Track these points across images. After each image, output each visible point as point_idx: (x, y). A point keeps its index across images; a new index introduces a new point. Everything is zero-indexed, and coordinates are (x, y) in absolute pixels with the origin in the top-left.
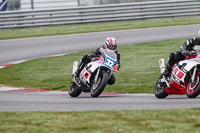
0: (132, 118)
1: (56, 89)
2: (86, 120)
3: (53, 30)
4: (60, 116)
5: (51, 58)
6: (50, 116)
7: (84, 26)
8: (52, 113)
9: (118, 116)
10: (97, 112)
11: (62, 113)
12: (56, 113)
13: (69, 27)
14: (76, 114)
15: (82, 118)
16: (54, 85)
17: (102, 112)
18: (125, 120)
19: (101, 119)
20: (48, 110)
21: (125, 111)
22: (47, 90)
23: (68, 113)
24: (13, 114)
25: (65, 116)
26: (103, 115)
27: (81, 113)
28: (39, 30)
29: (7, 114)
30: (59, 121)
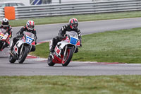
0: (128, 81)
1: (76, 60)
2: (96, 82)
4: (78, 79)
7: (96, 15)
8: (72, 76)
9: (119, 79)
10: (105, 76)
11: (80, 77)
12: (75, 77)
14: (89, 77)
15: (94, 81)
17: (107, 77)
18: (124, 82)
19: (107, 81)
20: (70, 75)
21: (124, 76)
23: (84, 77)
24: (45, 77)
25: (82, 79)
26: (108, 79)
27: (93, 77)
28: (65, 18)
29: (41, 77)
30: (77, 83)
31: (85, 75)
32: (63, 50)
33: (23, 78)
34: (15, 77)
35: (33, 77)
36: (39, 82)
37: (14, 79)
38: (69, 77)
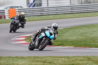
0: (96, 60)
1: (59, 45)
2: (73, 61)
3: (58, 16)
4: (61, 59)
6: (56, 59)
8: (57, 57)
9: (89, 59)
11: (62, 57)
12: (59, 57)
13: (65, 15)
14: (68, 58)
15: (71, 60)
19: (81, 60)
20: (55, 56)
23: (64, 57)
24: (38, 57)
25: (63, 59)
28: (51, 17)
33: (23, 58)
34: (17, 57)
35: (29, 57)
36: (33, 61)
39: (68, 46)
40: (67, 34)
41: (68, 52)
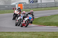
1: (47, 25)
2: (56, 34)
4: (49, 33)
5: (46, 17)
6: (46, 33)
8: (46, 32)
11: (49, 32)
12: (47, 32)
16: (47, 24)
22: (45, 26)
23: (51, 32)
25: (50, 33)
29: (33, 32)
30: (48, 35)
31: (52, 31)
32: (26, 21)
33: (26, 33)
35: (30, 32)
36: (32, 34)
37: (22, 33)
38: (45, 32)
39: (53, 26)
40: (52, 19)
41: (53, 30)
